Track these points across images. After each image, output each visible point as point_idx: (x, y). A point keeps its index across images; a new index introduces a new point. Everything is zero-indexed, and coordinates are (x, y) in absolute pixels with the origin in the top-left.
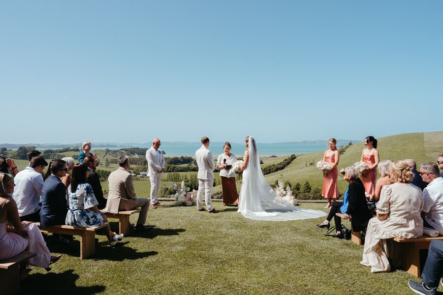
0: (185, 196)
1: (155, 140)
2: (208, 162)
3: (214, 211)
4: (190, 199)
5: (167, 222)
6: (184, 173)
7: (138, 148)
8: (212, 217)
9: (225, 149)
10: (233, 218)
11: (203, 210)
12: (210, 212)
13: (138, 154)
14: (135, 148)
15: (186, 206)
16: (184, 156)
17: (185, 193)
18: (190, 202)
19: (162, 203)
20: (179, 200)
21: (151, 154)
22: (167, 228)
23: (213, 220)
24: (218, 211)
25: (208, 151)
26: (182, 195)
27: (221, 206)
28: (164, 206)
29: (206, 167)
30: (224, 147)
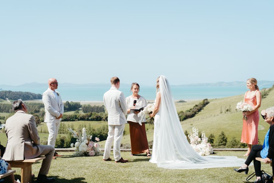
0: (87, 144)
1: (52, 80)
2: (120, 105)
3: (121, 161)
4: (93, 148)
5: (72, 173)
6: (70, 123)
7: (10, 92)
8: (121, 166)
9: (134, 90)
10: (144, 167)
11: (109, 160)
12: (117, 162)
13: (10, 99)
14: (6, 92)
15: (89, 156)
16: (70, 102)
17: (87, 141)
18: (93, 151)
19: (60, 154)
20: (80, 149)
21: (50, 97)
22: (73, 178)
23: (122, 170)
24: (127, 161)
25: (120, 92)
26: (84, 144)
27: (128, 156)
28: (63, 157)
29: (117, 110)
30: (132, 88)
